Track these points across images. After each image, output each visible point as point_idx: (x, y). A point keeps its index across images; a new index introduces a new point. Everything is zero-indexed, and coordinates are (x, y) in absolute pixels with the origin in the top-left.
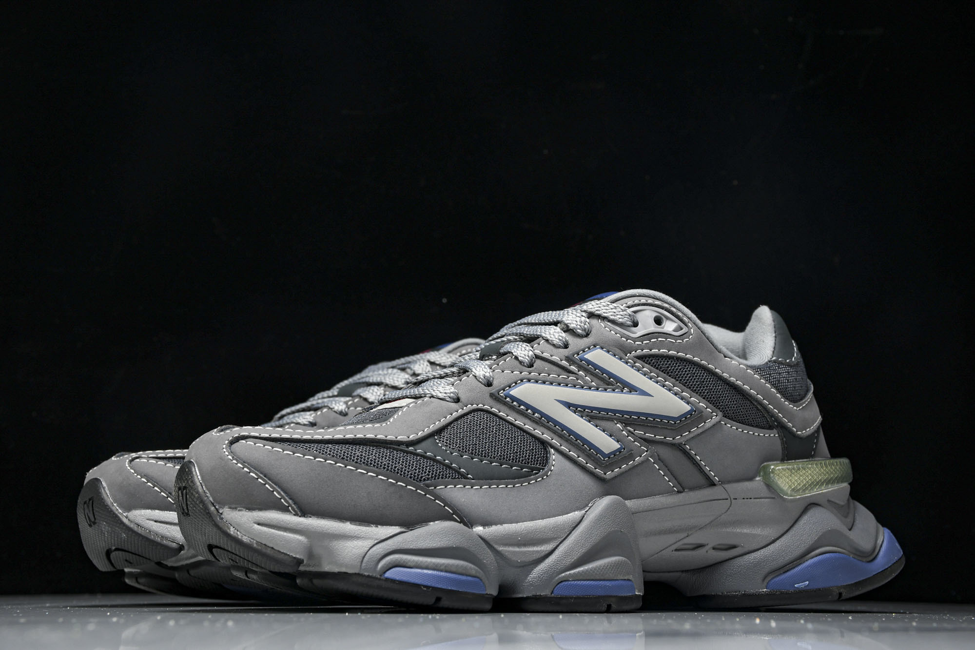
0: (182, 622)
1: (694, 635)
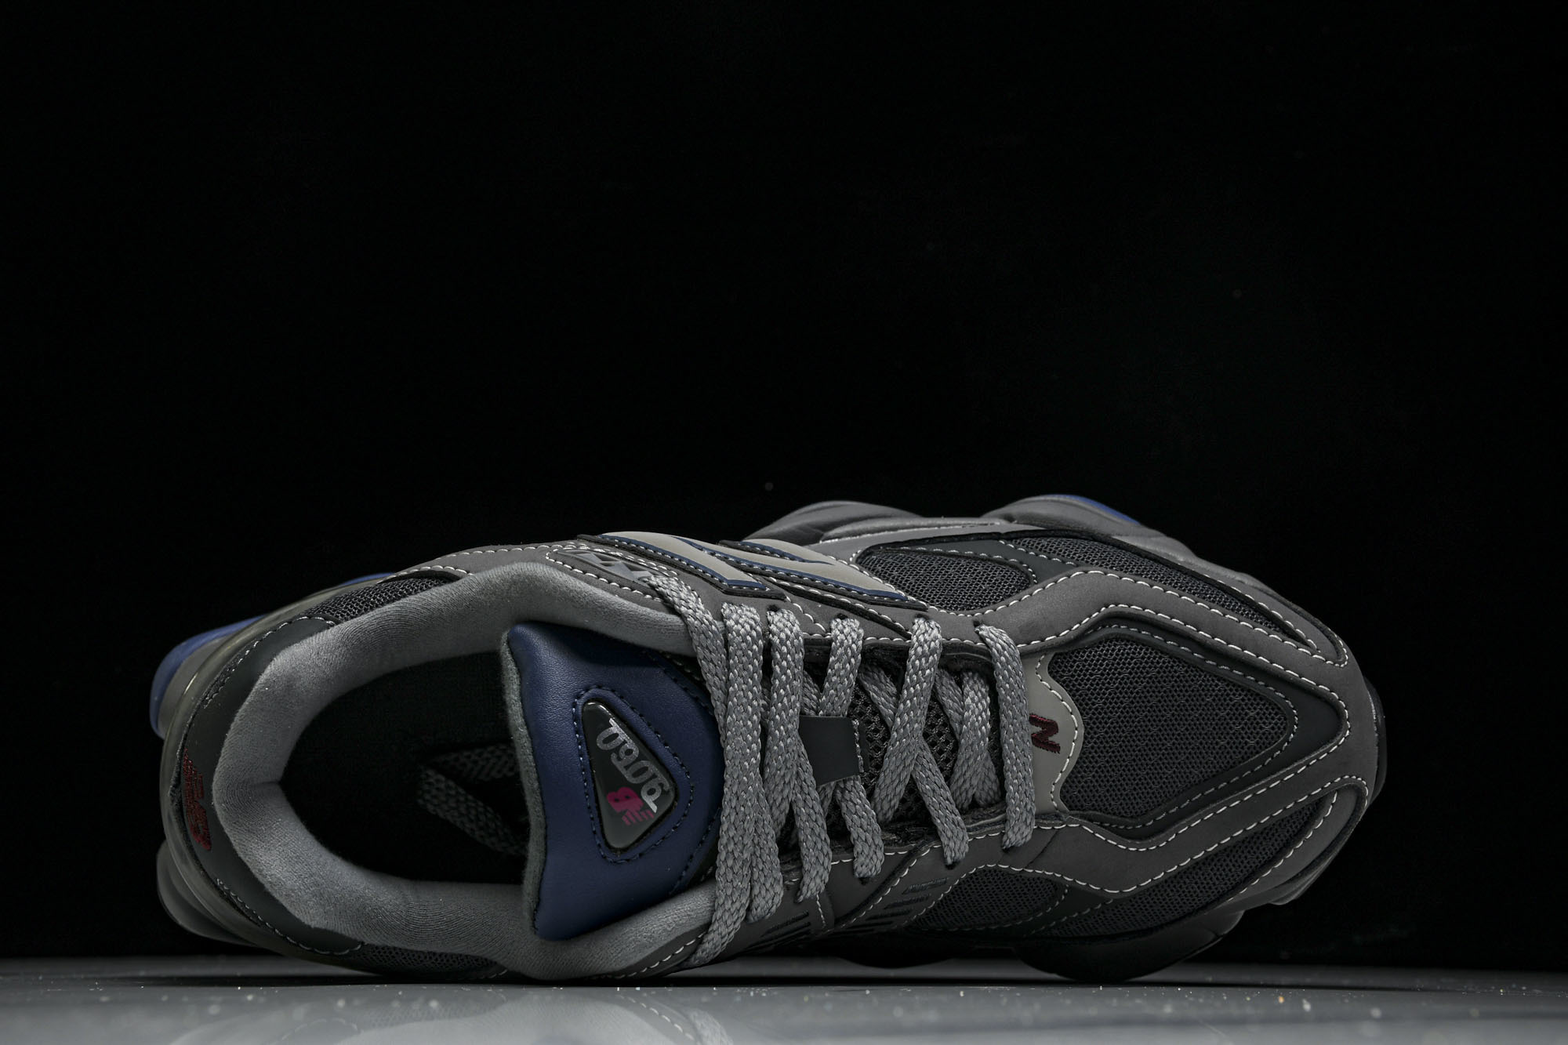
0: (357, 1002)
1: (1180, 1023)
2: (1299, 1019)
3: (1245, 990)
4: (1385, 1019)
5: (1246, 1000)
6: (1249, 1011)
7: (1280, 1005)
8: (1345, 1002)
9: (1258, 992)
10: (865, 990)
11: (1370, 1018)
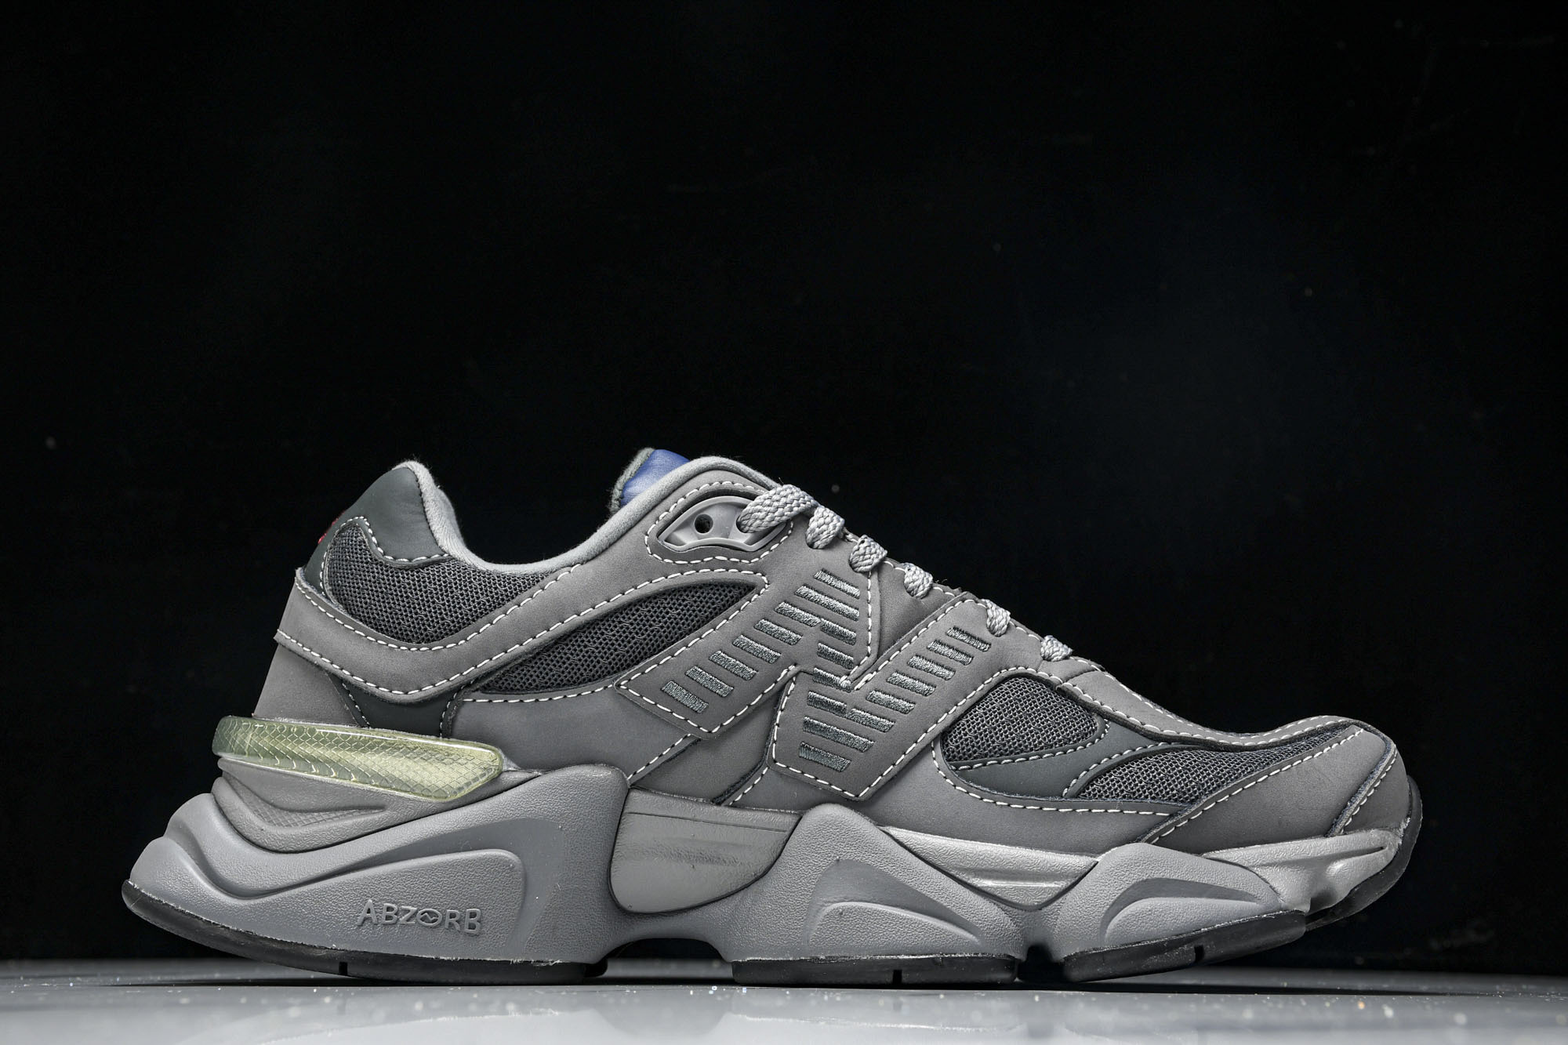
2: (1382, 1025)
3: (1324, 997)
4: (1470, 1025)
5: (1325, 1007)
6: (1330, 1016)
7: (1361, 1012)
8: (1427, 1008)
9: (1337, 997)
10: (938, 995)
11: (1454, 1024)
